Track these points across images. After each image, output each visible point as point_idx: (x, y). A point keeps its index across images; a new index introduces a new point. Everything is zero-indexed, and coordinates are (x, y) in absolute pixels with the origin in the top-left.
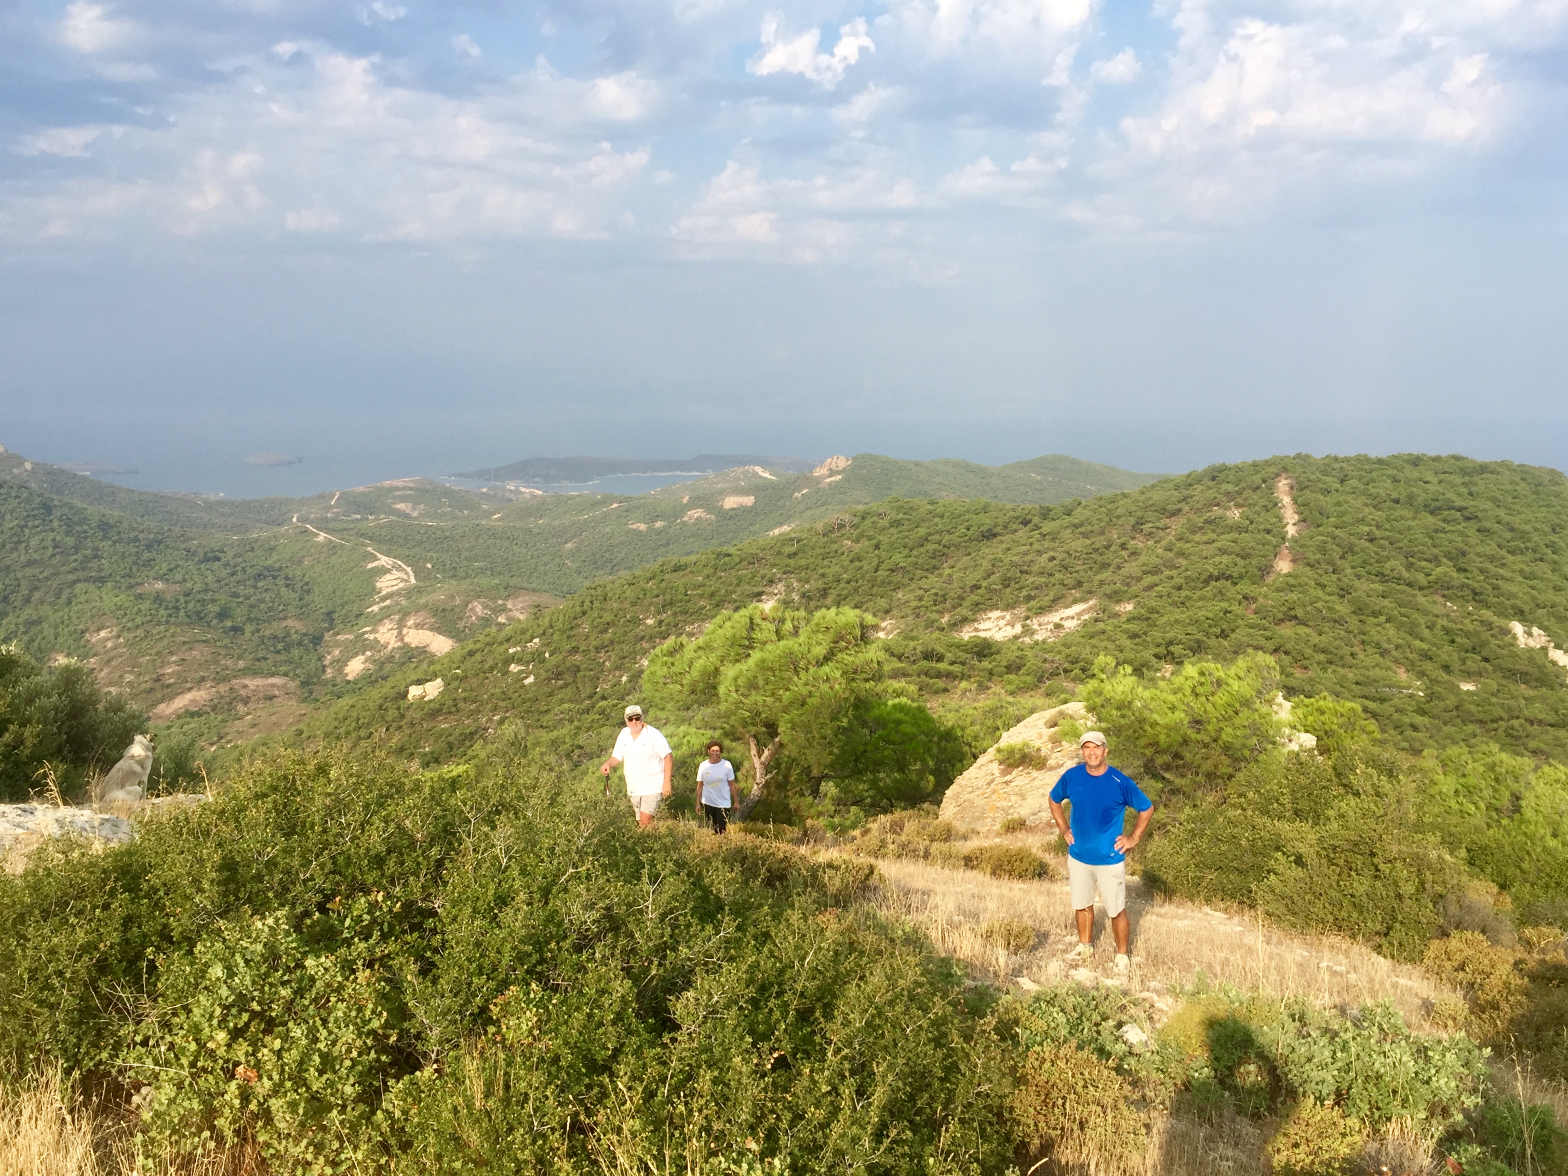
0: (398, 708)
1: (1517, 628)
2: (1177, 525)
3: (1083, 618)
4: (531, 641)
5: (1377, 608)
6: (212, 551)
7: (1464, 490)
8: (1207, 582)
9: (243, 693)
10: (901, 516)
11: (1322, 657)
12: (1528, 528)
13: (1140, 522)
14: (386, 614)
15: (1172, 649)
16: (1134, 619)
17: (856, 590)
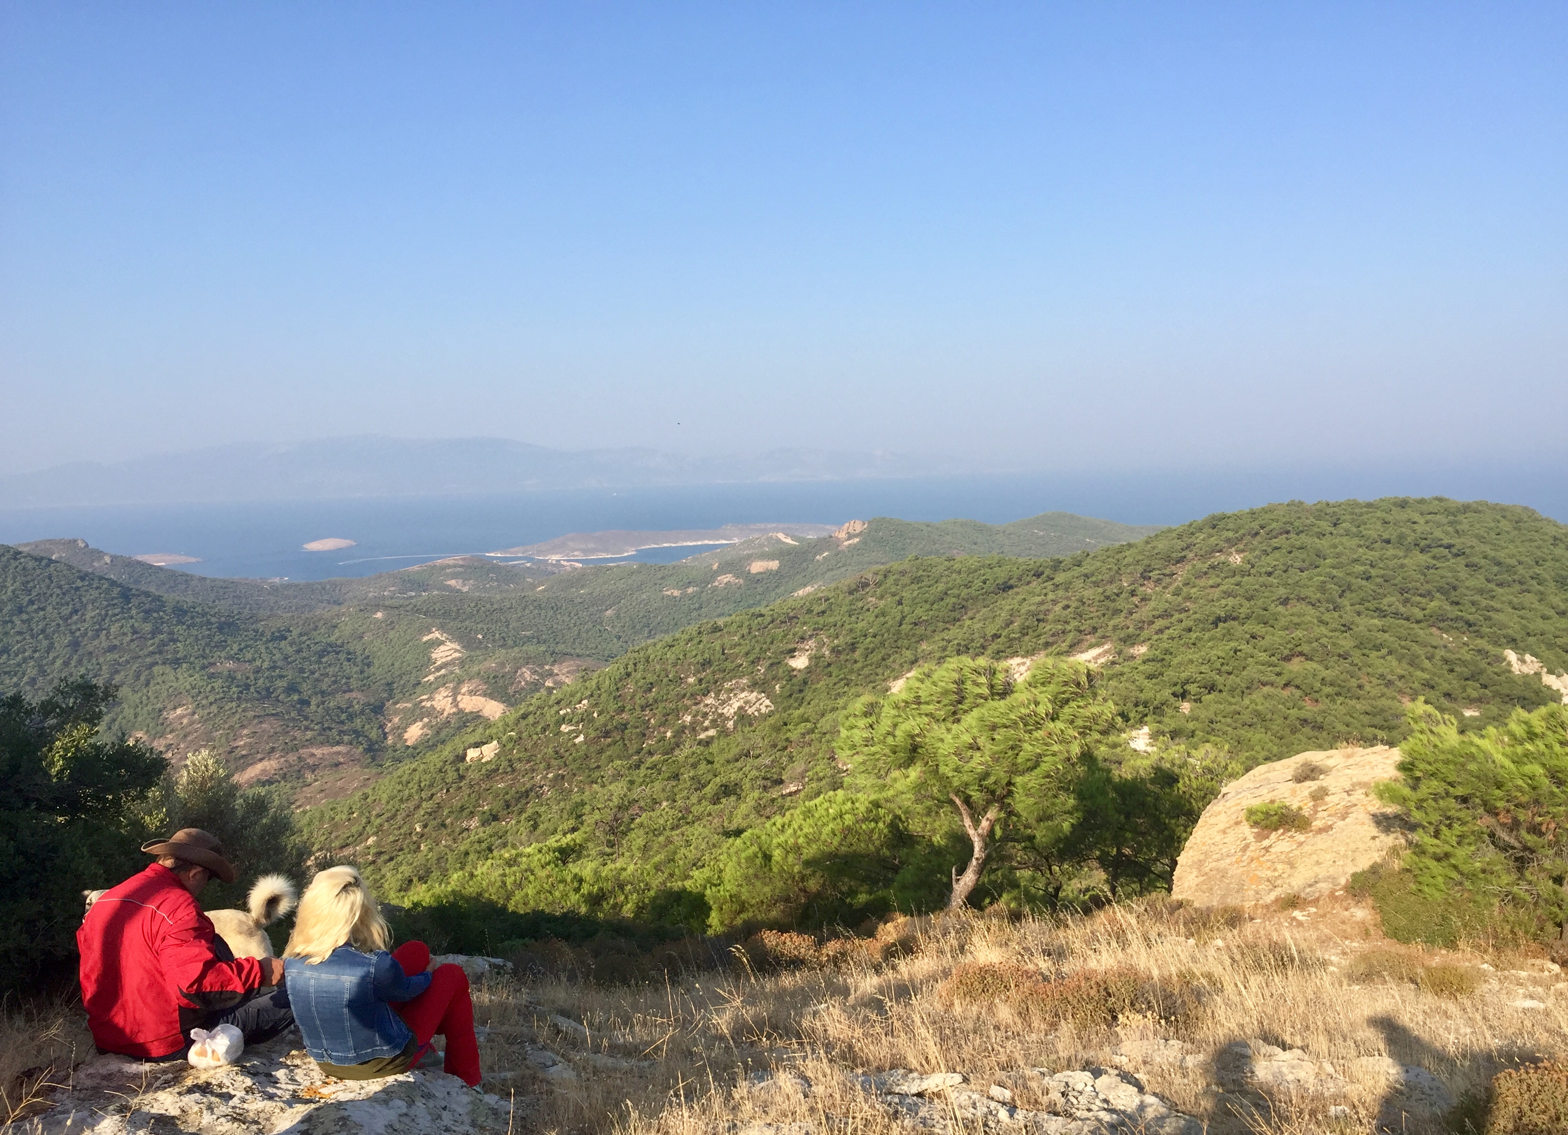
0: (458, 770)
1: (1511, 656)
2: (1183, 573)
3: (1099, 661)
4: (580, 702)
5: (1378, 642)
6: (279, 631)
7: (1450, 529)
8: (1215, 624)
9: (310, 761)
10: (920, 573)
11: (1328, 690)
12: (1513, 562)
13: (1148, 569)
14: (442, 682)
15: (1186, 687)
16: (1149, 660)
17: (882, 644)
